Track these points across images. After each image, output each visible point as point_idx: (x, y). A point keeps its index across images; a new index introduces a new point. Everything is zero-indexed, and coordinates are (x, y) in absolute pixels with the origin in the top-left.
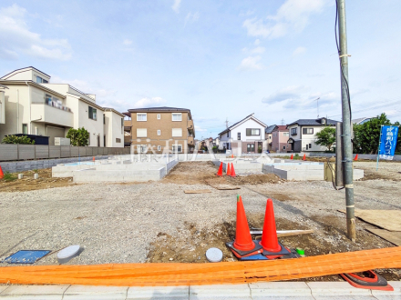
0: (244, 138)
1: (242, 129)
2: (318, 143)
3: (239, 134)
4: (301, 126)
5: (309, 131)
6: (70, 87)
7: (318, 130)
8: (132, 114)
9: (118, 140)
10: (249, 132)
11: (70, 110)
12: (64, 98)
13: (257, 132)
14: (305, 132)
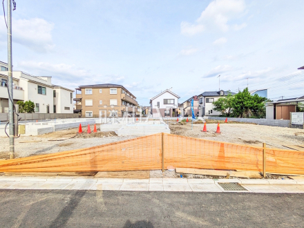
0: (162, 106)
1: (161, 100)
2: (215, 109)
3: (158, 103)
4: (205, 97)
5: (211, 100)
6: (22, 73)
7: (216, 99)
8: (82, 90)
9: (67, 108)
10: (166, 102)
11: (22, 89)
12: (18, 81)
13: (172, 102)
14: (207, 101)
